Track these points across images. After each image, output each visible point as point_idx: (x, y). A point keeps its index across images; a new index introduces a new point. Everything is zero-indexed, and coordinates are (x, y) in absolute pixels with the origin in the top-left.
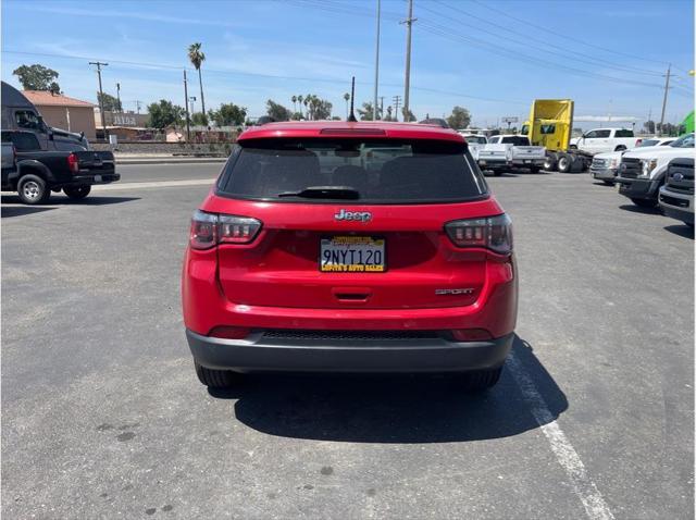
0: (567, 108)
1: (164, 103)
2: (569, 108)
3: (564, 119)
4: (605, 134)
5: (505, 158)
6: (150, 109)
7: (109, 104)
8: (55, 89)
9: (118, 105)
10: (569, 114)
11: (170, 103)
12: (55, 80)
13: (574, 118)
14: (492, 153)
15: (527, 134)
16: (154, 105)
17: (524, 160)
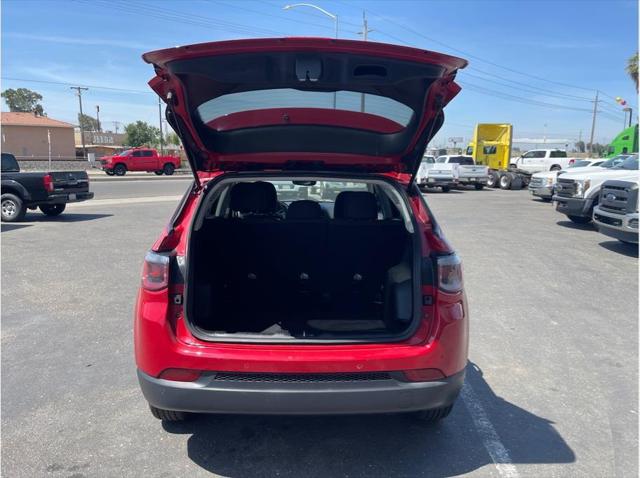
0: (506, 131)
1: (140, 124)
2: (509, 131)
3: (504, 140)
4: (541, 154)
5: (451, 176)
6: (127, 130)
7: (89, 124)
8: (39, 110)
9: (98, 125)
10: (508, 137)
11: (146, 124)
12: (39, 102)
13: (514, 140)
14: (440, 172)
15: (471, 154)
16: (131, 126)
17: (469, 178)
